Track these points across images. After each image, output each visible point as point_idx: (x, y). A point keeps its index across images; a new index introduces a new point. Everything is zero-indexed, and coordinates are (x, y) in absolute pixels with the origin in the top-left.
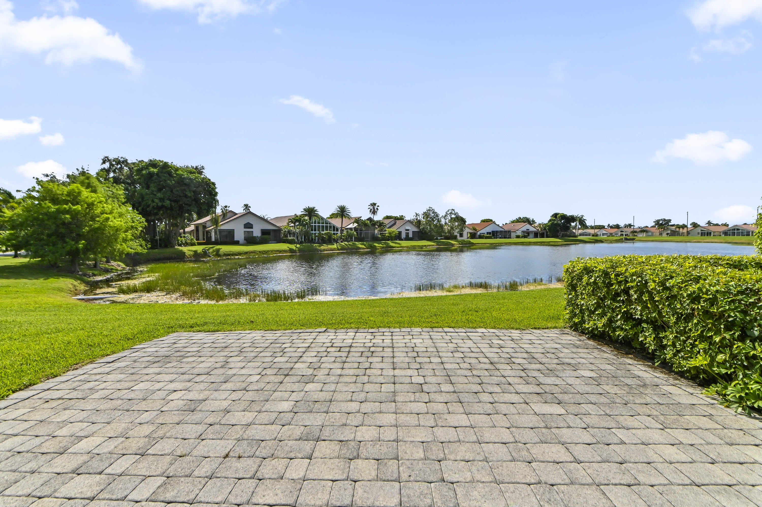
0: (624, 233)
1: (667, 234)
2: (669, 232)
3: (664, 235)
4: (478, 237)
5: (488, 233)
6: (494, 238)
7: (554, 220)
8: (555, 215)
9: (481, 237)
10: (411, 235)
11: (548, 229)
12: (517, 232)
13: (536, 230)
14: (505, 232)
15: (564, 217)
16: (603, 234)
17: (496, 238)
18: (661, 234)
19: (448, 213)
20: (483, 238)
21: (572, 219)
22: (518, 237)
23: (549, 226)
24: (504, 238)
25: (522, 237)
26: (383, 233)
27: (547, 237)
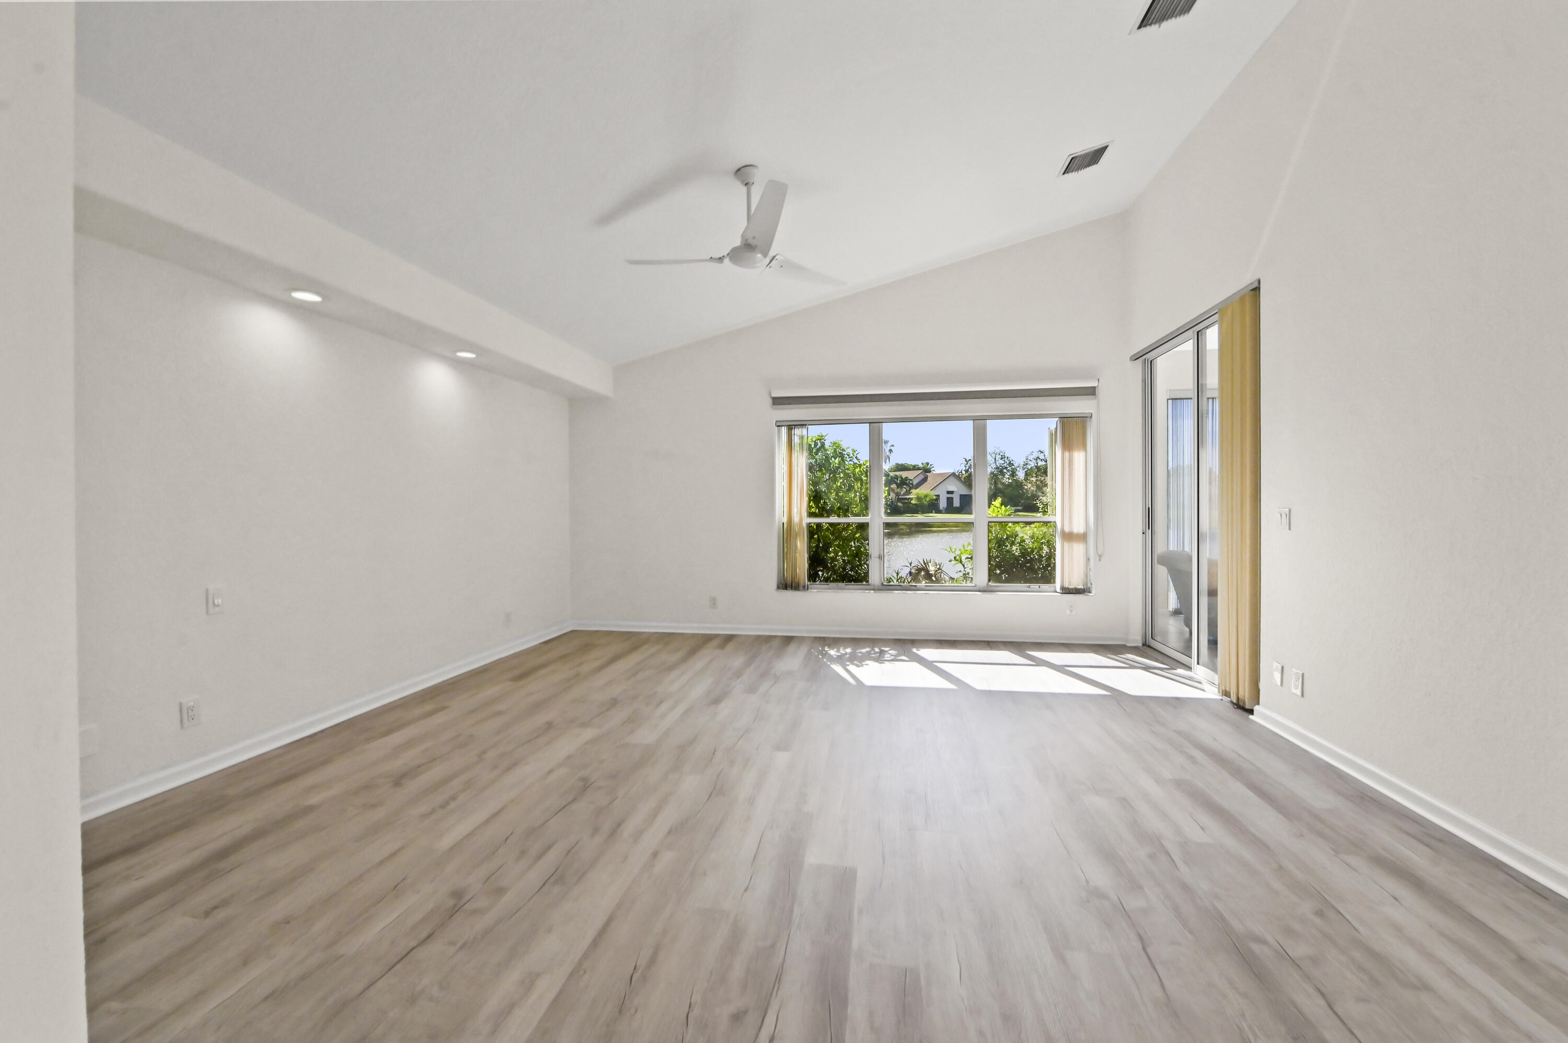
19: (1031, 457)
26: (906, 499)
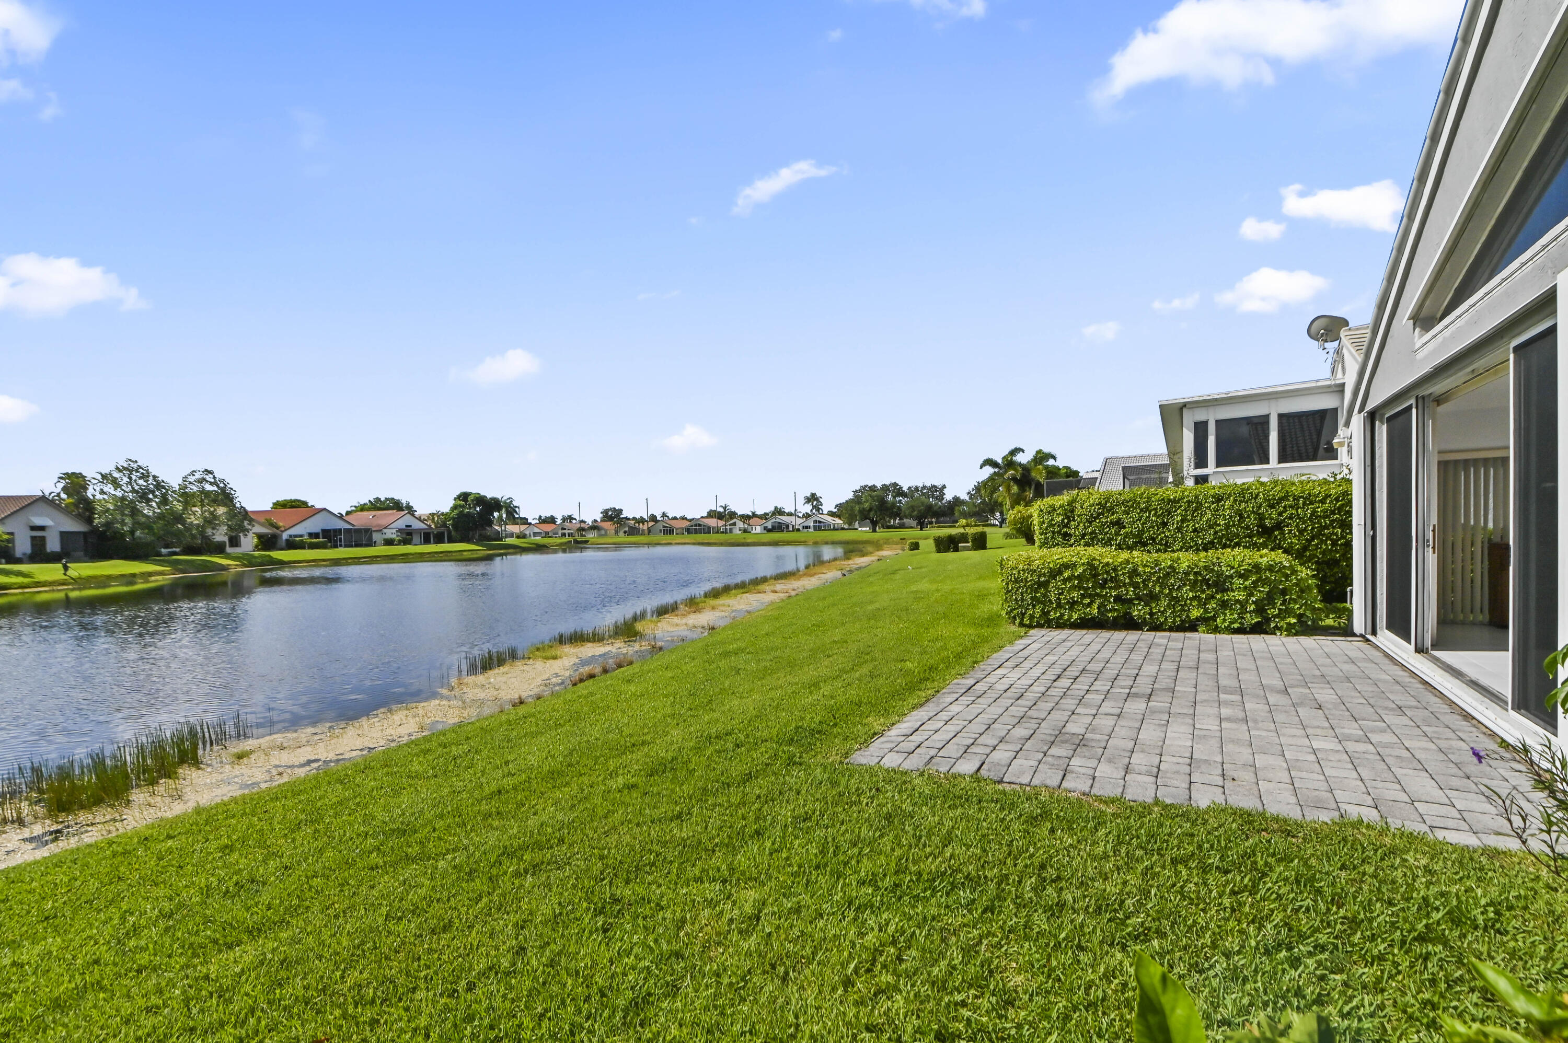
0: (566, 532)
1: (625, 532)
2: (627, 529)
3: (621, 533)
4: (284, 544)
5: (311, 535)
6: (331, 547)
7: (463, 506)
8: (464, 496)
9: (292, 545)
10: (54, 545)
11: (453, 525)
12: (385, 531)
13: (425, 527)
14: (358, 531)
15: (481, 500)
16: (535, 534)
17: (336, 547)
18: (617, 533)
20: (304, 548)
21: (495, 505)
22: (389, 542)
23: (453, 519)
24: (357, 546)
25: (400, 543)
27: (451, 541)
